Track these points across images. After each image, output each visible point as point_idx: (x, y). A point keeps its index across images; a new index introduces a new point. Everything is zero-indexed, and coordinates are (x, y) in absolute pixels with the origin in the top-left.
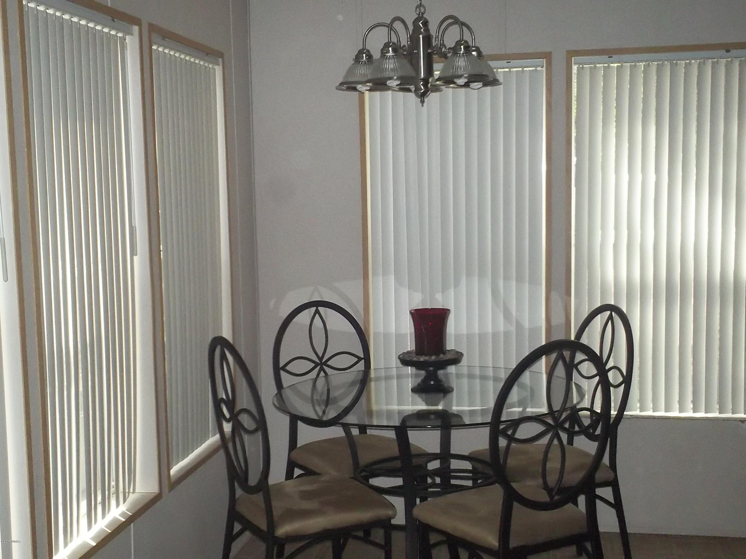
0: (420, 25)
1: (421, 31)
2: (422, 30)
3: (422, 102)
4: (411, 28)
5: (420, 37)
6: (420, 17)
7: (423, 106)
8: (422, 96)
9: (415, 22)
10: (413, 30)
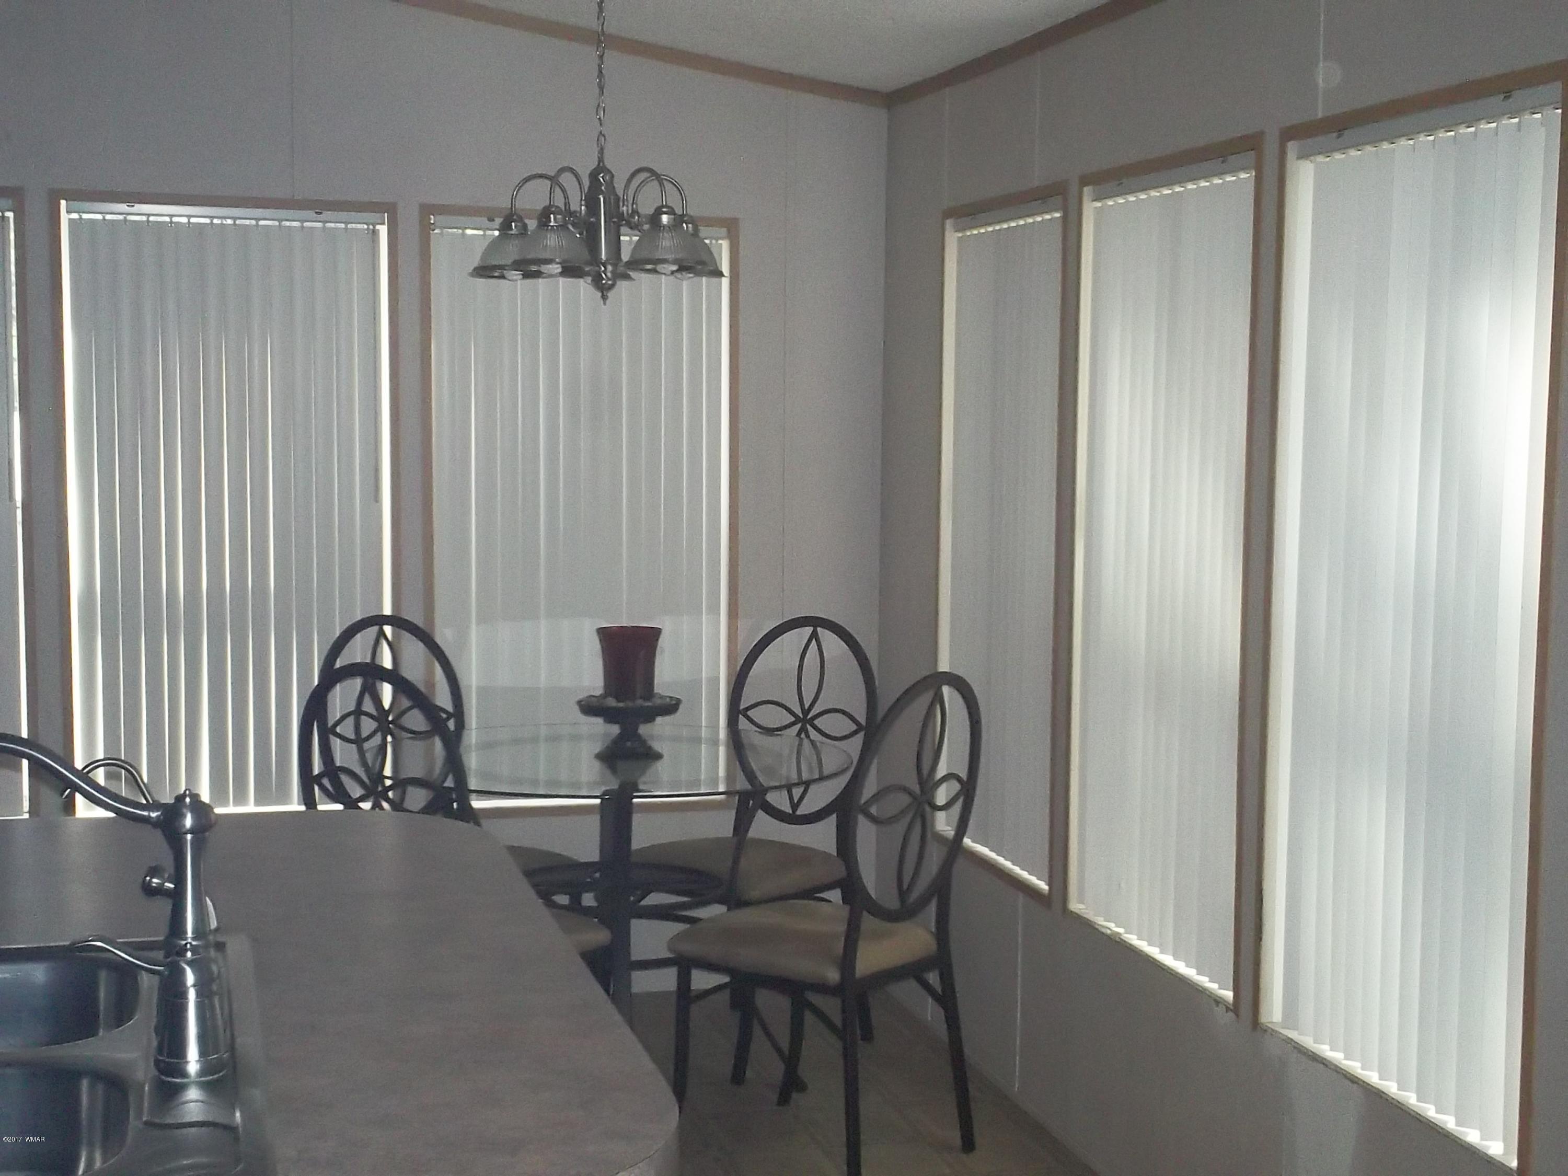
0: (600, 180)
1: (602, 190)
2: (603, 188)
3: (604, 298)
4: (586, 183)
5: (600, 199)
6: (600, 168)
7: (605, 304)
8: (604, 289)
9: (594, 176)
10: (589, 188)
